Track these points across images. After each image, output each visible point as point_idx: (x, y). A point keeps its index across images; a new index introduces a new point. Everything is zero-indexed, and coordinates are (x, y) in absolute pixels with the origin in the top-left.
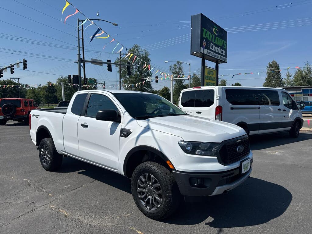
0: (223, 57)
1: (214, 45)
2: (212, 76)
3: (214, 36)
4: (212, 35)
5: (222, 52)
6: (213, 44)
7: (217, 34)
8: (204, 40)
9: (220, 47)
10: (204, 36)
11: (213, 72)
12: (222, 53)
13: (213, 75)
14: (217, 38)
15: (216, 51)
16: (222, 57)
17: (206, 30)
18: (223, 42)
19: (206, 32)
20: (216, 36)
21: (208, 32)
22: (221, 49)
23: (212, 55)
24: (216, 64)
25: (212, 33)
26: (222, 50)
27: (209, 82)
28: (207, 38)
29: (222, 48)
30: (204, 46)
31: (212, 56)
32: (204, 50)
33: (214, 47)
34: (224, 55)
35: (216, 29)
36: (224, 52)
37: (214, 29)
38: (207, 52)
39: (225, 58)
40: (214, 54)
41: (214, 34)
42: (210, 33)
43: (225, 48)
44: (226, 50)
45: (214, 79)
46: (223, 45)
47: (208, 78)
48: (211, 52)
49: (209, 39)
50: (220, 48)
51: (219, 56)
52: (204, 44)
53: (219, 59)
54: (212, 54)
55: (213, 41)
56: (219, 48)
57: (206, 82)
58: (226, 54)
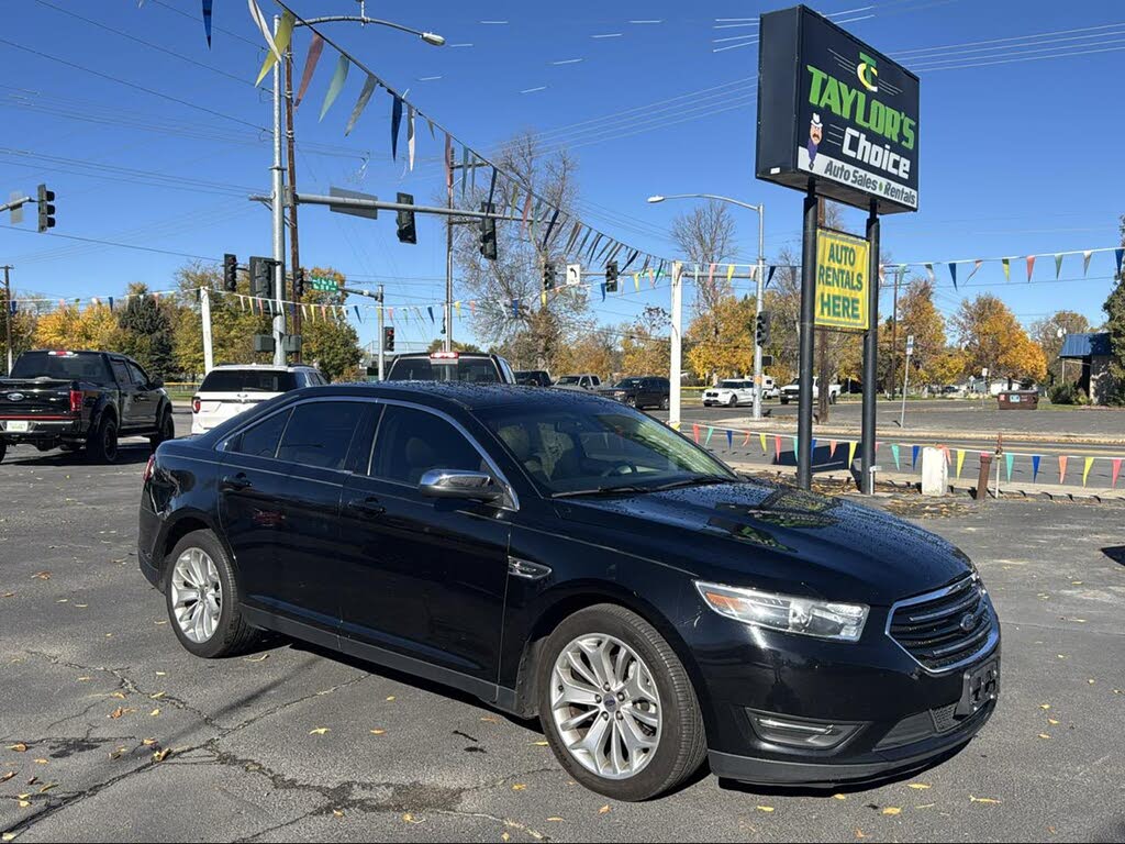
0: (900, 187)
1: (863, 136)
2: (847, 268)
3: (862, 97)
4: (854, 91)
5: (896, 164)
6: (856, 134)
7: (875, 89)
8: (816, 118)
9: (890, 142)
10: (814, 99)
11: (852, 250)
12: (894, 171)
13: (852, 264)
14: (875, 104)
15: (873, 162)
16: (894, 185)
17: (825, 76)
18: (902, 122)
19: (824, 83)
20: (870, 96)
21: (832, 81)
22: (890, 151)
23: (852, 178)
24: (867, 215)
25: (854, 83)
26: (897, 157)
27: (837, 293)
28: (828, 107)
29: (897, 148)
30: (816, 141)
31: (849, 183)
32: (812, 157)
33: (863, 142)
34: (906, 176)
35: (869, 66)
36: (905, 164)
37: (861, 68)
38: (829, 168)
39: (907, 190)
40: (862, 172)
41: (863, 88)
42: (844, 87)
43: (910, 145)
44: (912, 155)
45: (855, 283)
46: (901, 136)
47: (828, 276)
48: (848, 167)
49: (836, 110)
50: (888, 147)
51: (884, 181)
52: (812, 133)
53: (881, 194)
54: (850, 176)
55: (859, 120)
56: (884, 149)
57: (822, 296)
58: (913, 171)
